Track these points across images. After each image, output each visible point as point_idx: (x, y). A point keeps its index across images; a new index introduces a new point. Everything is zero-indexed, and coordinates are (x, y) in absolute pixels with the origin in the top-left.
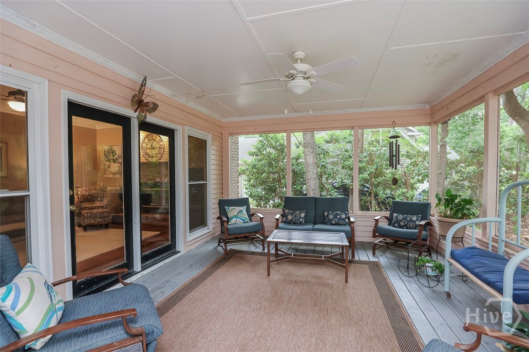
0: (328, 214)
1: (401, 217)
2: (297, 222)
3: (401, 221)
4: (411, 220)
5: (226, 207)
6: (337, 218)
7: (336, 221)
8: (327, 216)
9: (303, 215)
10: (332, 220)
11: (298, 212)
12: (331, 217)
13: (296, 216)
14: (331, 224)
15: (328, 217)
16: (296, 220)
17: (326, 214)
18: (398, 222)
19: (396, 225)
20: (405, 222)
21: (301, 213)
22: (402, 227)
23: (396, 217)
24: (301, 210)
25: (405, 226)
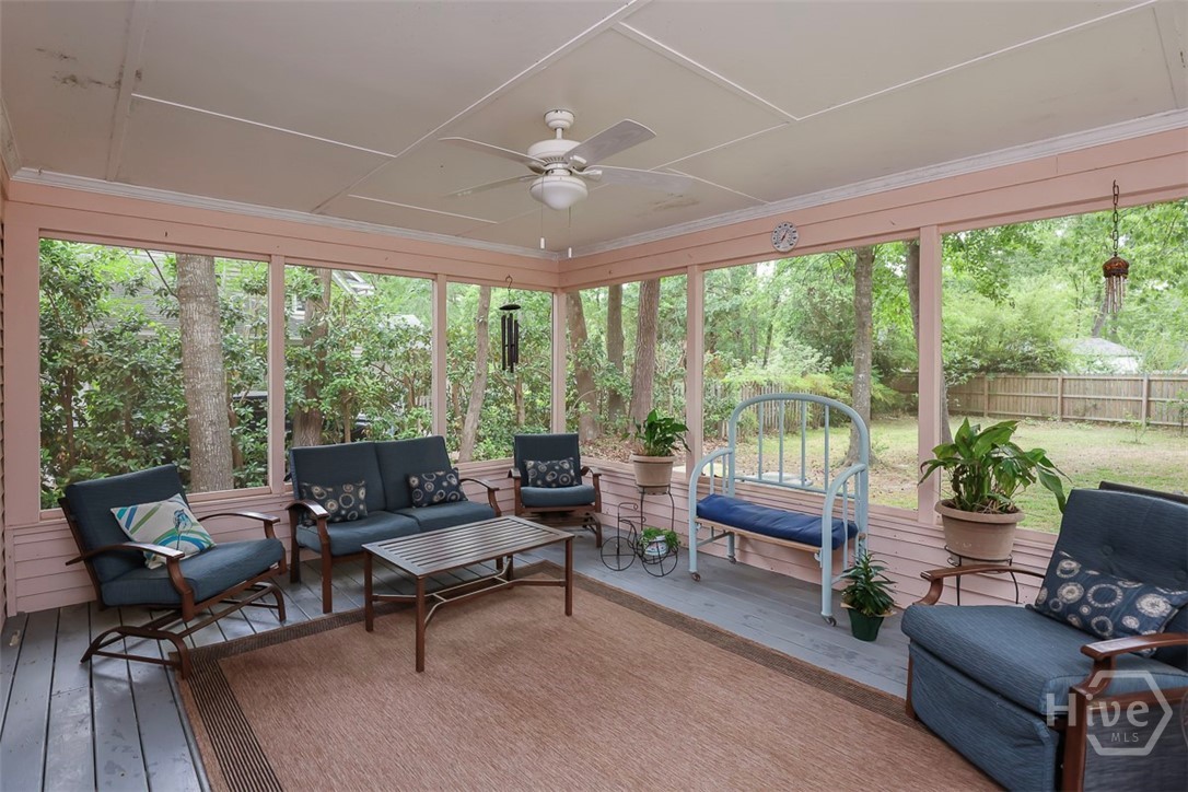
0: (420, 482)
1: (543, 467)
2: (353, 515)
3: (546, 473)
4: (562, 470)
5: (115, 511)
6: (443, 488)
7: (441, 494)
8: (421, 486)
9: (362, 494)
10: (434, 493)
11: (349, 488)
12: (430, 487)
13: (347, 501)
14: (432, 504)
15: (423, 489)
16: (348, 511)
17: (414, 481)
18: (541, 476)
19: (539, 483)
20: (553, 475)
21: (358, 488)
22: (549, 485)
23: (535, 467)
24: (354, 481)
25: (554, 481)
